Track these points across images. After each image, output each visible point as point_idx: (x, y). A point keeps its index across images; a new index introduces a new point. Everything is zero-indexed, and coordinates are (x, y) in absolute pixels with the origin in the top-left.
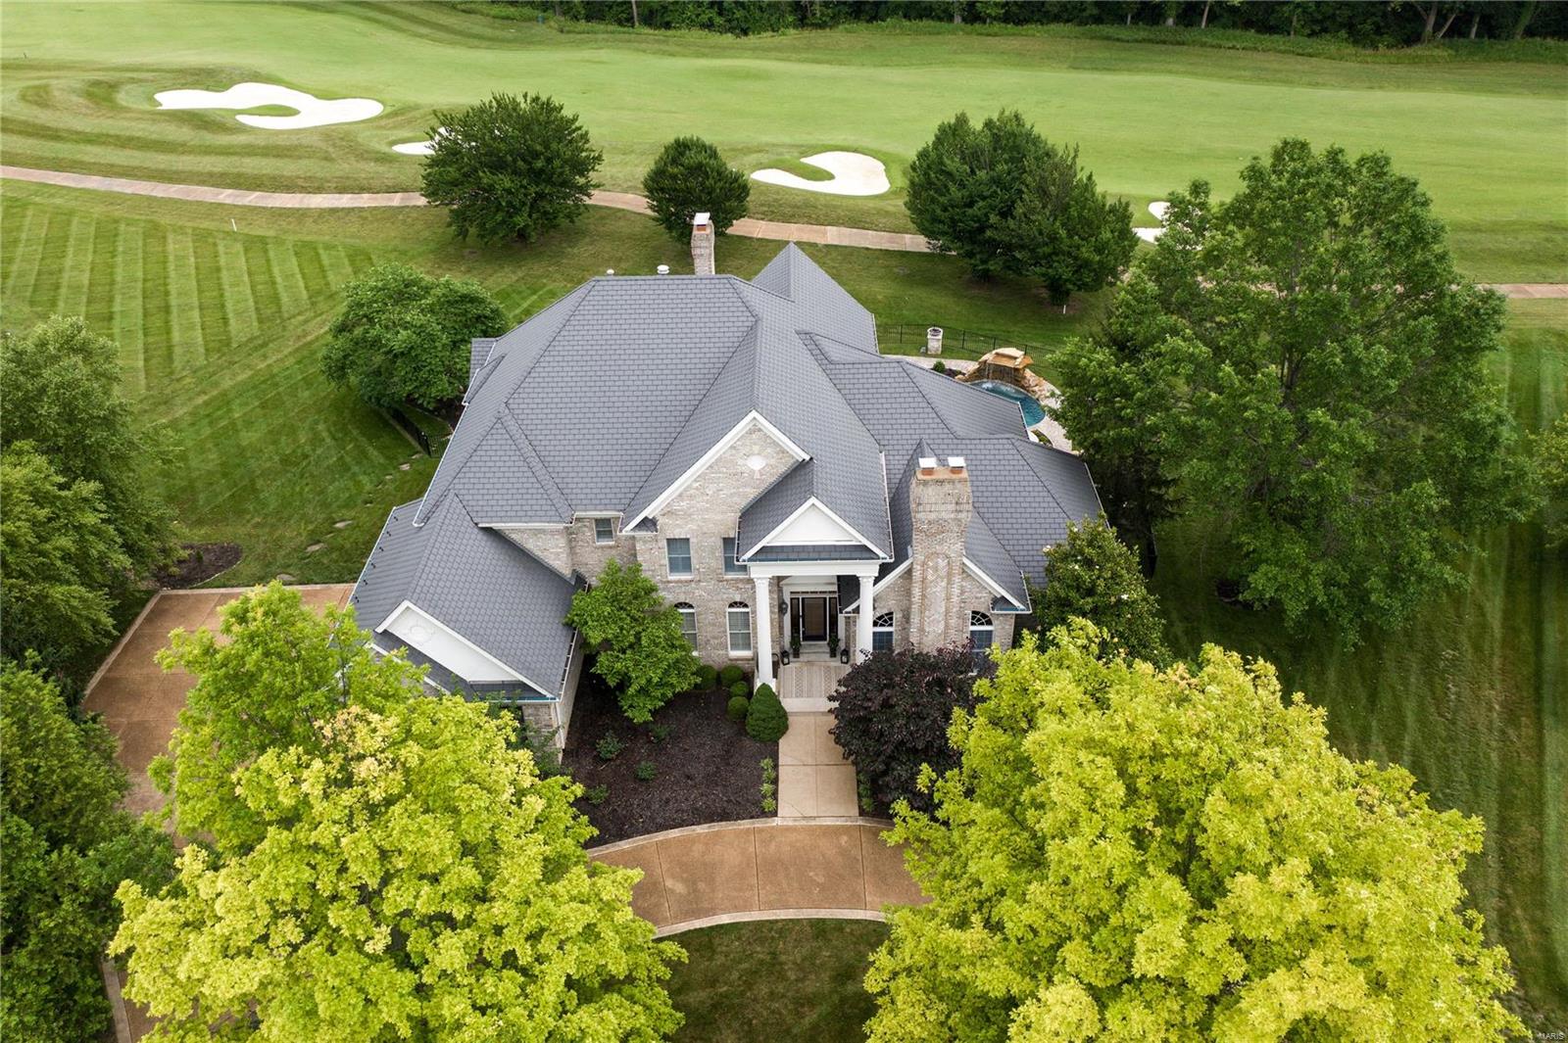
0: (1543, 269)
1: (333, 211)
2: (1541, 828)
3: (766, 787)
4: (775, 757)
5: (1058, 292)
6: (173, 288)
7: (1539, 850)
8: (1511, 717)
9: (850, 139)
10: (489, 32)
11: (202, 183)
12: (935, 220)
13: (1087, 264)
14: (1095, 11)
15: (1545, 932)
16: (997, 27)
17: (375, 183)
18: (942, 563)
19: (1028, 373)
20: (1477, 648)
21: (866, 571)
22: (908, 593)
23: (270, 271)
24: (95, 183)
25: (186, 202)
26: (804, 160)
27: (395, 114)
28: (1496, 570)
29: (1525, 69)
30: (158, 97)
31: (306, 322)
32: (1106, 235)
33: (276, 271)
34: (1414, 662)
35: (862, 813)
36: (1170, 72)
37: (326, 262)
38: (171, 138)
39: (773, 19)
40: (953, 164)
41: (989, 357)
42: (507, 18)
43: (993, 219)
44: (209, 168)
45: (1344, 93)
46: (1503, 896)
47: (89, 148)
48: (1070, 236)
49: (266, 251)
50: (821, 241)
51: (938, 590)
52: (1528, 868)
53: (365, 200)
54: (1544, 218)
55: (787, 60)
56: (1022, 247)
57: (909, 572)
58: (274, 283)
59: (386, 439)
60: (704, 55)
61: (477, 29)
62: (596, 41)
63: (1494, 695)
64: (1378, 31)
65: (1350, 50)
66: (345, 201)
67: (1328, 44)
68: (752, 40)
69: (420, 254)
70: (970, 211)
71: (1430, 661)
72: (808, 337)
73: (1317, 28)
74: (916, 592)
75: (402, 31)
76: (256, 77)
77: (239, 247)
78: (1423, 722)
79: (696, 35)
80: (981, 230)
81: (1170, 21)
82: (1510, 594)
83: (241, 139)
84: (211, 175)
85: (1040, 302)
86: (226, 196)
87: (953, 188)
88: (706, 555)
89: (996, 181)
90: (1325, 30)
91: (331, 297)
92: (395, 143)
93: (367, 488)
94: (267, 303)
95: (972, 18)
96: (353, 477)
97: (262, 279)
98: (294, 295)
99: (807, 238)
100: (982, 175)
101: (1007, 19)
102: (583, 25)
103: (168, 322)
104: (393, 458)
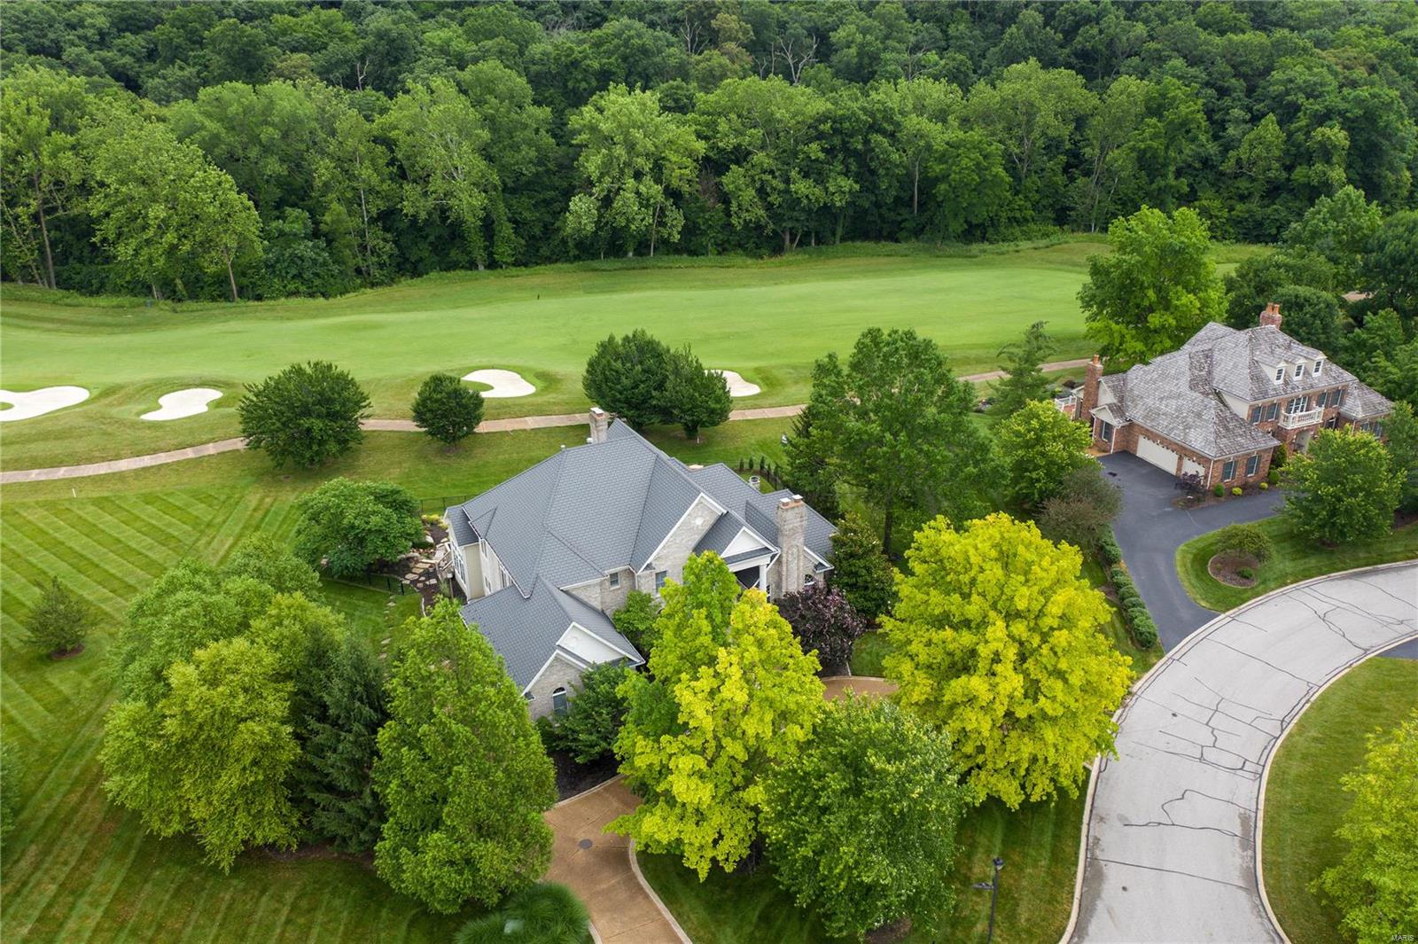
1: (145, 469)
5: (691, 430)
6: (71, 544)
9: (485, 361)
10: (109, 319)
12: (615, 400)
16: (514, 270)
17: (161, 444)
18: (795, 550)
22: (780, 569)
23: (137, 517)
26: (465, 379)
27: (105, 394)
29: (853, 261)
31: (209, 543)
33: (143, 516)
36: (652, 288)
37: (178, 504)
43: (654, 393)
45: (763, 289)
48: (701, 396)
49: (120, 507)
50: (528, 428)
51: (793, 566)
53: (163, 458)
55: (383, 312)
56: (674, 407)
57: (779, 559)
58: (154, 526)
60: (315, 317)
61: (97, 319)
62: (212, 316)
64: (759, 248)
65: (749, 261)
66: (147, 461)
67: (734, 259)
68: (340, 300)
69: (247, 486)
70: (636, 391)
74: (784, 566)
75: (33, 328)
77: (91, 508)
79: (293, 302)
80: (644, 402)
81: (631, 254)
85: (681, 439)
86: (35, 475)
87: (623, 379)
89: (646, 370)
90: (724, 250)
91: (209, 525)
92: (139, 414)
93: (379, 620)
94: (165, 539)
95: (492, 265)
96: (360, 617)
97: (138, 524)
98: (179, 529)
99: (517, 427)
100: (639, 368)
101: (517, 264)
102: (194, 305)
103: (97, 566)
104: (377, 602)
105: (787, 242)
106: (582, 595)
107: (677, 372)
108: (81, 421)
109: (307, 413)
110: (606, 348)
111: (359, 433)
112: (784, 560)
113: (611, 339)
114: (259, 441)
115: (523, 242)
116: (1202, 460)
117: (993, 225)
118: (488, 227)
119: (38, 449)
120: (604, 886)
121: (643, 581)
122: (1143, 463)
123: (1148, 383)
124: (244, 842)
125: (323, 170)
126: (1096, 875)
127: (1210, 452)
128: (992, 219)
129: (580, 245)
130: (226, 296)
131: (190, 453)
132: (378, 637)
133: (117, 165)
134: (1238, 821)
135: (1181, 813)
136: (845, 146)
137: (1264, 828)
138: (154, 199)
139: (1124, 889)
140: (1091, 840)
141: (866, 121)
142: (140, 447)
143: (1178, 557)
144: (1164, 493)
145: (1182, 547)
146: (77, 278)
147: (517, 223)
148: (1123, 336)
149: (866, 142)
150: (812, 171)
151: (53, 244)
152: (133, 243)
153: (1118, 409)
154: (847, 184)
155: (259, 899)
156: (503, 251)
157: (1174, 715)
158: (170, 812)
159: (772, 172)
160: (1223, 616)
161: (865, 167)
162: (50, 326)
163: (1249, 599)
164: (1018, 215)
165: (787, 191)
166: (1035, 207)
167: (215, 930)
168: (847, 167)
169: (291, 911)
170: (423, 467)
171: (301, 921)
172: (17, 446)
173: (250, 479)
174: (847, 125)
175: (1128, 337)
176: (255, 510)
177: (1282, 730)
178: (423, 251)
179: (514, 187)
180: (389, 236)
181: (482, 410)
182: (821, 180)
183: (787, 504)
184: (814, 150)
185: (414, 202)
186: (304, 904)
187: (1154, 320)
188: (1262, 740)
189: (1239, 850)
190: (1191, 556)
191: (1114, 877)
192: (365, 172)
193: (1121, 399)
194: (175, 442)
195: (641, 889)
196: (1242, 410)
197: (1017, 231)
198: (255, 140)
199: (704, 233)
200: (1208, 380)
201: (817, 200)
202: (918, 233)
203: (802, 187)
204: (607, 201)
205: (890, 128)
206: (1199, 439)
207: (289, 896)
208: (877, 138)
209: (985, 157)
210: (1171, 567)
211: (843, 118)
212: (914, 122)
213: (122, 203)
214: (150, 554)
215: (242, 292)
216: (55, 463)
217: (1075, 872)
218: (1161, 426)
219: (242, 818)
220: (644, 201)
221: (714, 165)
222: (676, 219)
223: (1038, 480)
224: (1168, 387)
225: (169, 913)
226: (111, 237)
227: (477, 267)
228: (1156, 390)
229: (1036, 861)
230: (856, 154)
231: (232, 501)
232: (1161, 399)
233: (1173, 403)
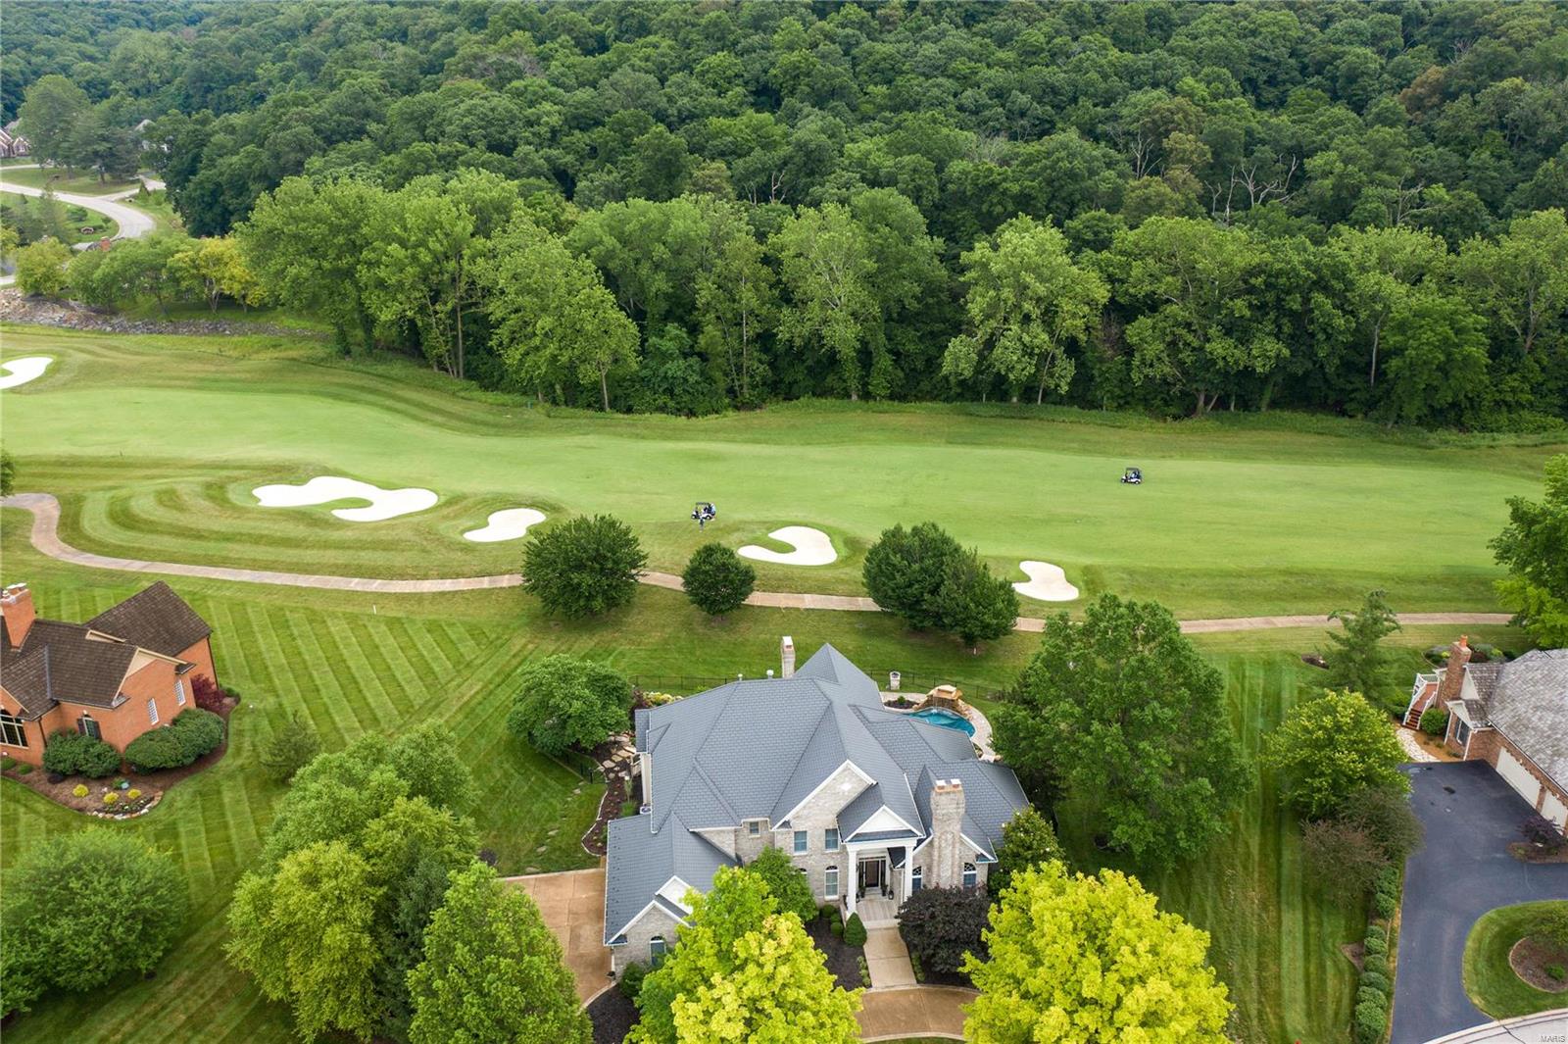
0: (1283, 604)
1: (443, 594)
2: (1279, 966)
3: (863, 972)
4: (863, 954)
5: (970, 639)
6: (351, 663)
7: (1278, 977)
8: (1264, 907)
9: (800, 516)
10: (490, 418)
11: (333, 573)
12: (886, 595)
13: (988, 626)
14: (959, 390)
15: (1281, 1019)
16: (886, 404)
17: (466, 569)
18: (949, 836)
19: (960, 702)
20: (1245, 868)
21: (909, 844)
22: (930, 855)
23: (415, 645)
24: (246, 576)
25: (326, 591)
26: (772, 535)
27: (449, 503)
28: (1255, 819)
29: (1269, 436)
30: (256, 492)
31: (459, 686)
32: (1000, 605)
33: (420, 646)
34: (1210, 877)
35: (918, 982)
36: (1020, 446)
37: (454, 637)
38: (292, 535)
39: (714, 402)
40: (896, 559)
41: (933, 692)
42: (503, 405)
44: (332, 561)
46: (1260, 1002)
47: (230, 545)
48: (977, 607)
49: (406, 631)
50: (802, 606)
51: (947, 852)
52: (1272, 987)
53: (462, 584)
54: (1283, 566)
55: (733, 441)
56: (947, 614)
57: (931, 842)
58: (423, 656)
59: (557, 773)
61: (480, 416)
62: (580, 425)
63: (1255, 895)
64: (1166, 403)
65: (1147, 421)
66: (448, 585)
67: (1132, 418)
68: (699, 422)
69: (519, 627)
70: (909, 591)
71: (1219, 876)
72: (855, 708)
73: (1122, 402)
74: (936, 853)
75: (424, 421)
76: (326, 472)
77: (383, 628)
78: (1216, 912)
79: (657, 418)
80: (918, 602)
81: (1015, 400)
82: (1263, 833)
83: (349, 534)
84: (337, 566)
85: (957, 646)
86: (355, 584)
87: (898, 575)
88: (816, 840)
89: (924, 570)
90: (1128, 405)
91: (468, 665)
92: (463, 532)
93: (559, 806)
94: (426, 672)
95: (866, 396)
96: (545, 800)
97: (412, 652)
98: (442, 665)
99: (791, 604)
100: (916, 567)
101: (892, 397)
103: (360, 691)
104: (566, 785)
105: (1201, 403)
106: (715, 840)
108: (409, 534)
109: (580, 567)
110: (893, 538)
112: (936, 844)
115: (902, 375)
116: (1566, 801)
117: (1472, 407)
118: (865, 356)
119: (367, 557)
121: (779, 837)
122: (1500, 782)
123: (1525, 682)
124: (329, 1024)
125: (705, 290)
128: (1471, 400)
129: (962, 383)
130: (597, 406)
131: (485, 583)
132: (551, 824)
133: (515, 277)
136: (1279, 304)
138: (544, 309)
141: (1308, 278)
142: (446, 570)
143: (1478, 926)
144: (1503, 830)
145: (1492, 914)
146: (483, 369)
147: (897, 354)
148: (1542, 604)
149: (1306, 300)
150: (1233, 329)
151: (466, 335)
152: (522, 349)
153: (1478, 710)
154: (1273, 347)
156: (878, 384)
158: (279, 979)
159: (1188, 325)
160: (1496, 1023)
161: (1300, 330)
162: (439, 419)
163: (1544, 1009)
164: (1509, 398)
165: (1201, 349)
166: (1533, 391)
168: (1279, 327)
170: (683, 635)
172: (351, 552)
173: (523, 621)
174: (1283, 280)
175: (1549, 605)
176: (514, 656)
178: (799, 373)
179: (897, 316)
180: (764, 357)
182: (1244, 341)
183: (942, 788)
184: (1240, 306)
185: (790, 327)
190: (1497, 929)
192: (748, 297)
193: (1488, 696)
194: (478, 569)
197: (1503, 418)
198: (648, 255)
199: (1100, 386)
201: (1236, 362)
202: (1369, 406)
203: (1220, 347)
204: (990, 344)
205: (1339, 286)
206: (1565, 774)
208: (1318, 297)
209: (1458, 332)
210: (1461, 938)
211: (1279, 274)
212: (1369, 282)
213: (517, 311)
214: (407, 688)
215: (614, 404)
216: (373, 573)
218: (1528, 742)
219: (330, 1002)
220: (1028, 351)
221: (1120, 311)
222: (1066, 369)
223: (1319, 790)
226: (506, 341)
227: (850, 397)
228: (1533, 694)
230: (1293, 315)
231: (499, 642)
232: (1537, 708)
233: (1550, 717)
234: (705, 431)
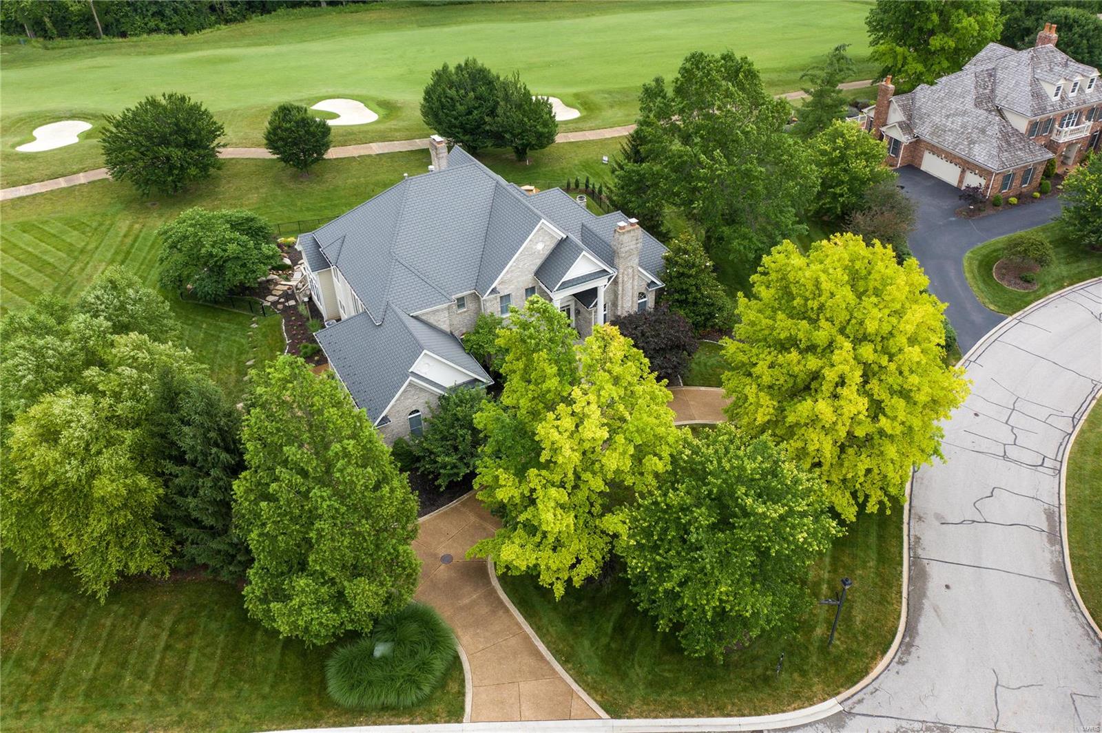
1: (21, 199)
5: (521, 153)
9: (331, 91)
12: (452, 126)
16: (353, 7)
17: (35, 174)
18: (630, 271)
22: (614, 291)
23: (15, 245)
26: (314, 108)
31: (83, 269)
33: (21, 244)
36: (478, 21)
37: (53, 232)
40: (452, 92)
43: (487, 119)
45: (577, 20)
48: (529, 121)
50: (373, 153)
51: (629, 285)
53: (37, 188)
56: (506, 132)
57: (615, 279)
58: (30, 253)
59: (224, 316)
60: (176, 52)
62: (81, 51)
68: (197, 36)
69: (117, 213)
70: (470, 117)
74: (620, 288)
80: (478, 127)
85: (512, 161)
87: (457, 105)
88: (518, 300)
89: (479, 97)
91: (82, 251)
92: (14, 146)
93: (243, 341)
94: (41, 265)
95: (333, 2)
96: (226, 339)
97: (16, 252)
98: (54, 256)
99: (363, 152)
100: (472, 94)
102: (63, 42)
104: (240, 323)
106: (432, 320)
107: (507, 98)
109: (165, 142)
110: (441, 76)
111: (217, 160)
112: (620, 280)
113: (445, 68)
114: (122, 171)
116: (984, 172)
120: (466, 601)
121: (488, 304)
122: (927, 176)
123: (933, 101)
124: (119, 573)
126: (920, 575)
127: (993, 165)
130: (92, 33)
131: (62, 183)
132: (243, 357)
134: (1044, 517)
135: (992, 510)
137: (1069, 523)
139: (947, 587)
140: (912, 539)
142: (15, 178)
143: (966, 263)
144: (948, 203)
145: (968, 254)
148: (905, 58)
153: (907, 127)
155: (138, 625)
157: (976, 415)
158: (45, 548)
160: (1010, 318)
163: (1031, 302)
167: (96, 659)
169: (170, 636)
170: (279, 192)
171: (179, 646)
173: (119, 206)
175: (910, 59)
176: (125, 236)
177: (1074, 427)
181: (331, 137)
183: (623, 228)
186: (181, 628)
187: (936, 42)
188: (1058, 436)
189: (1048, 545)
190: (977, 262)
191: (937, 575)
193: (910, 117)
194: (48, 172)
195: (501, 603)
196: (1022, 125)
200: (991, 98)
206: (982, 154)
207: (168, 621)
210: (960, 273)
214: (28, 281)
215: (107, 30)
217: (901, 572)
218: (948, 142)
219: (114, 554)
223: (842, 195)
224: (954, 105)
225: (52, 642)
227: (320, 5)
228: (942, 108)
229: (865, 562)
231: (103, 228)
232: (948, 116)
233: (959, 120)
234: (206, 42)
